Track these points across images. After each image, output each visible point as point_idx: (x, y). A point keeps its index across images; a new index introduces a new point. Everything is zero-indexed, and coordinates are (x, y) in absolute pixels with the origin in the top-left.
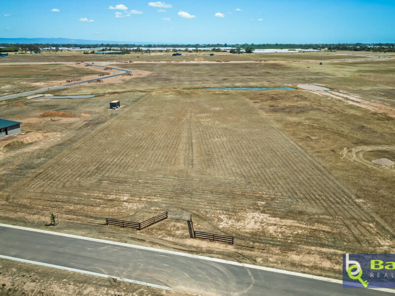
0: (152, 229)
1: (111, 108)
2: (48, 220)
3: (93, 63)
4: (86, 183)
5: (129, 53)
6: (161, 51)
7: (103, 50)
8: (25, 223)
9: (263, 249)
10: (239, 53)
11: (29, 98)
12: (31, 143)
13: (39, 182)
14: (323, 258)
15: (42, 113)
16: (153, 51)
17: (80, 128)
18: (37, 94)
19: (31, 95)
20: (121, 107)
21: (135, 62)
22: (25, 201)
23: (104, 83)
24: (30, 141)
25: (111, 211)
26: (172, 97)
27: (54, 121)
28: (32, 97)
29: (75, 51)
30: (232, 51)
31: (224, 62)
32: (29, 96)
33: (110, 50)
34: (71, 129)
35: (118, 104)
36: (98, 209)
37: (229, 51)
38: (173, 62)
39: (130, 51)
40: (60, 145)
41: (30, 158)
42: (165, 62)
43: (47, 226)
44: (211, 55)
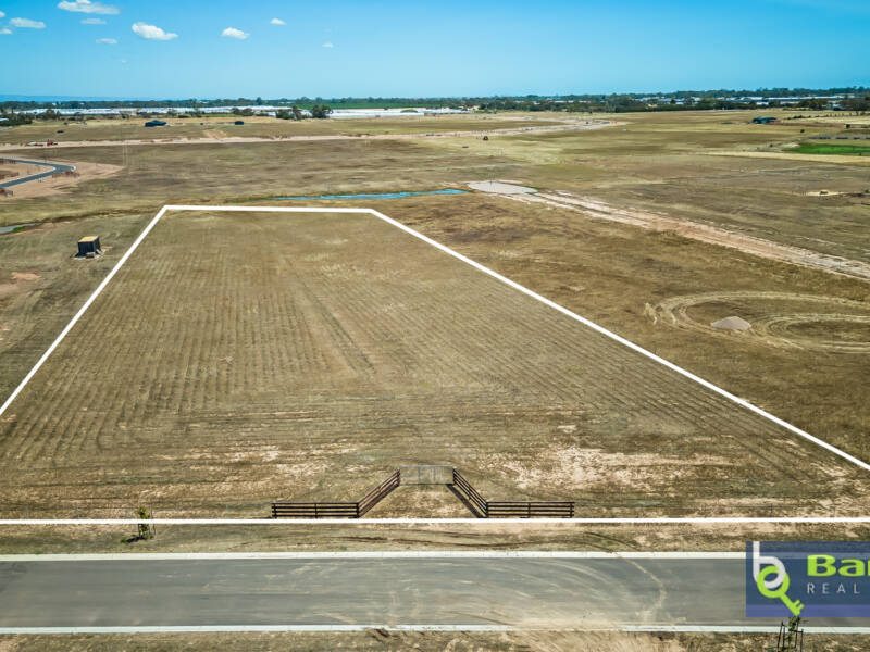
1: (82, 254)
4: (152, 432)
6: (111, 117)
10: (298, 119)
13: (28, 444)
16: (91, 117)
20: (103, 251)
30: (281, 115)
31: (278, 140)
35: (97, 245)
37: (274, 114)
38: (157, 141)
39: (30, 117)
43: (129, 542)
44: (237, 123)
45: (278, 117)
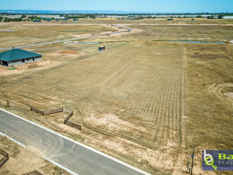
0: (50, 116)
1: (99, 50)
3: (116, 25)
4: (45, 88)
5: (143, 19)
6: (163, 17)
7: (129, 17)
9: (94, 135)
10: (213, 19)
11: (65, 43)
12: (41, 66)
13: (25, 85)
14: (122, 146)
15: (62, 51)
16: (158, 18)
17: (72, 60)
18: (71, 41)
20: (105, 50)
21: (140, 24)
23: (110, 36)
24: (41, 65)
26: (140, 45)
27: (64, 55)
28: (67, 42)
29: (114, 18)
30: (208, 18)
31: (195, 25)
33: (133, 17)
34: (67, 60)
36: (36, 102)
37: (206, 17)
38: (163, 24)
39: (144, 17)
40: (54, 68)
41: (34, 73)
42: (158, 24)
43: (6, 107)
44: (192, 20)
45: (207, 18)
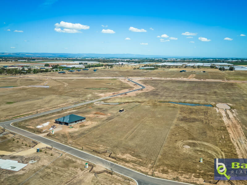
0: (102, 154)
1: (120, 112)
2: (81, 148)
4: (95, 140)
5: (157, 69)
8: (77, 148)
9: (121, 162)
11: (95, 103)
13: (84, 139)
14: (132, 165)
15: (95, 112)
17: (104, 121)
18: (98, 101)
19: (96, 102)
20: (123, 112)
22: (79, 143)
23: (127, 96)
24: (87, 125)
25: (96, 149)
26: (148, 107)
27: (98, 116)
31: (202, 80)
32: (95, 102)
34: (101, 121)
35: (123, 110)
36: (94, 148)
39: (159, 66)
40: (95, 127)
41: (85, 131)
43: (81, 150)
